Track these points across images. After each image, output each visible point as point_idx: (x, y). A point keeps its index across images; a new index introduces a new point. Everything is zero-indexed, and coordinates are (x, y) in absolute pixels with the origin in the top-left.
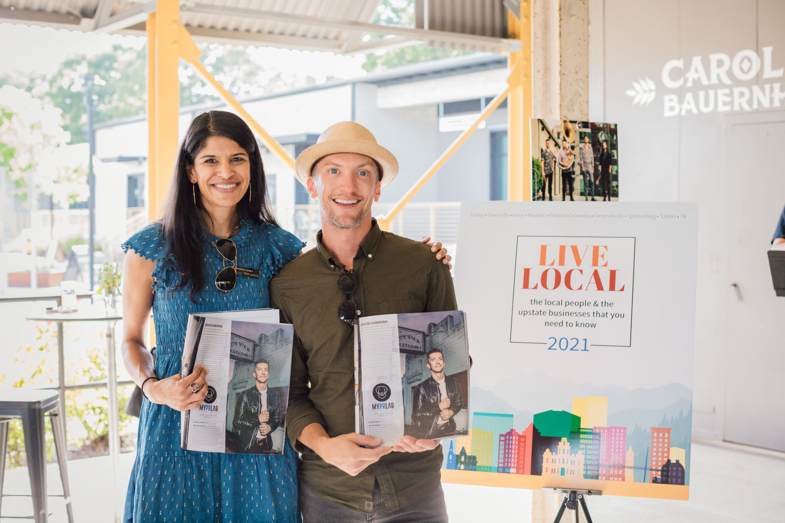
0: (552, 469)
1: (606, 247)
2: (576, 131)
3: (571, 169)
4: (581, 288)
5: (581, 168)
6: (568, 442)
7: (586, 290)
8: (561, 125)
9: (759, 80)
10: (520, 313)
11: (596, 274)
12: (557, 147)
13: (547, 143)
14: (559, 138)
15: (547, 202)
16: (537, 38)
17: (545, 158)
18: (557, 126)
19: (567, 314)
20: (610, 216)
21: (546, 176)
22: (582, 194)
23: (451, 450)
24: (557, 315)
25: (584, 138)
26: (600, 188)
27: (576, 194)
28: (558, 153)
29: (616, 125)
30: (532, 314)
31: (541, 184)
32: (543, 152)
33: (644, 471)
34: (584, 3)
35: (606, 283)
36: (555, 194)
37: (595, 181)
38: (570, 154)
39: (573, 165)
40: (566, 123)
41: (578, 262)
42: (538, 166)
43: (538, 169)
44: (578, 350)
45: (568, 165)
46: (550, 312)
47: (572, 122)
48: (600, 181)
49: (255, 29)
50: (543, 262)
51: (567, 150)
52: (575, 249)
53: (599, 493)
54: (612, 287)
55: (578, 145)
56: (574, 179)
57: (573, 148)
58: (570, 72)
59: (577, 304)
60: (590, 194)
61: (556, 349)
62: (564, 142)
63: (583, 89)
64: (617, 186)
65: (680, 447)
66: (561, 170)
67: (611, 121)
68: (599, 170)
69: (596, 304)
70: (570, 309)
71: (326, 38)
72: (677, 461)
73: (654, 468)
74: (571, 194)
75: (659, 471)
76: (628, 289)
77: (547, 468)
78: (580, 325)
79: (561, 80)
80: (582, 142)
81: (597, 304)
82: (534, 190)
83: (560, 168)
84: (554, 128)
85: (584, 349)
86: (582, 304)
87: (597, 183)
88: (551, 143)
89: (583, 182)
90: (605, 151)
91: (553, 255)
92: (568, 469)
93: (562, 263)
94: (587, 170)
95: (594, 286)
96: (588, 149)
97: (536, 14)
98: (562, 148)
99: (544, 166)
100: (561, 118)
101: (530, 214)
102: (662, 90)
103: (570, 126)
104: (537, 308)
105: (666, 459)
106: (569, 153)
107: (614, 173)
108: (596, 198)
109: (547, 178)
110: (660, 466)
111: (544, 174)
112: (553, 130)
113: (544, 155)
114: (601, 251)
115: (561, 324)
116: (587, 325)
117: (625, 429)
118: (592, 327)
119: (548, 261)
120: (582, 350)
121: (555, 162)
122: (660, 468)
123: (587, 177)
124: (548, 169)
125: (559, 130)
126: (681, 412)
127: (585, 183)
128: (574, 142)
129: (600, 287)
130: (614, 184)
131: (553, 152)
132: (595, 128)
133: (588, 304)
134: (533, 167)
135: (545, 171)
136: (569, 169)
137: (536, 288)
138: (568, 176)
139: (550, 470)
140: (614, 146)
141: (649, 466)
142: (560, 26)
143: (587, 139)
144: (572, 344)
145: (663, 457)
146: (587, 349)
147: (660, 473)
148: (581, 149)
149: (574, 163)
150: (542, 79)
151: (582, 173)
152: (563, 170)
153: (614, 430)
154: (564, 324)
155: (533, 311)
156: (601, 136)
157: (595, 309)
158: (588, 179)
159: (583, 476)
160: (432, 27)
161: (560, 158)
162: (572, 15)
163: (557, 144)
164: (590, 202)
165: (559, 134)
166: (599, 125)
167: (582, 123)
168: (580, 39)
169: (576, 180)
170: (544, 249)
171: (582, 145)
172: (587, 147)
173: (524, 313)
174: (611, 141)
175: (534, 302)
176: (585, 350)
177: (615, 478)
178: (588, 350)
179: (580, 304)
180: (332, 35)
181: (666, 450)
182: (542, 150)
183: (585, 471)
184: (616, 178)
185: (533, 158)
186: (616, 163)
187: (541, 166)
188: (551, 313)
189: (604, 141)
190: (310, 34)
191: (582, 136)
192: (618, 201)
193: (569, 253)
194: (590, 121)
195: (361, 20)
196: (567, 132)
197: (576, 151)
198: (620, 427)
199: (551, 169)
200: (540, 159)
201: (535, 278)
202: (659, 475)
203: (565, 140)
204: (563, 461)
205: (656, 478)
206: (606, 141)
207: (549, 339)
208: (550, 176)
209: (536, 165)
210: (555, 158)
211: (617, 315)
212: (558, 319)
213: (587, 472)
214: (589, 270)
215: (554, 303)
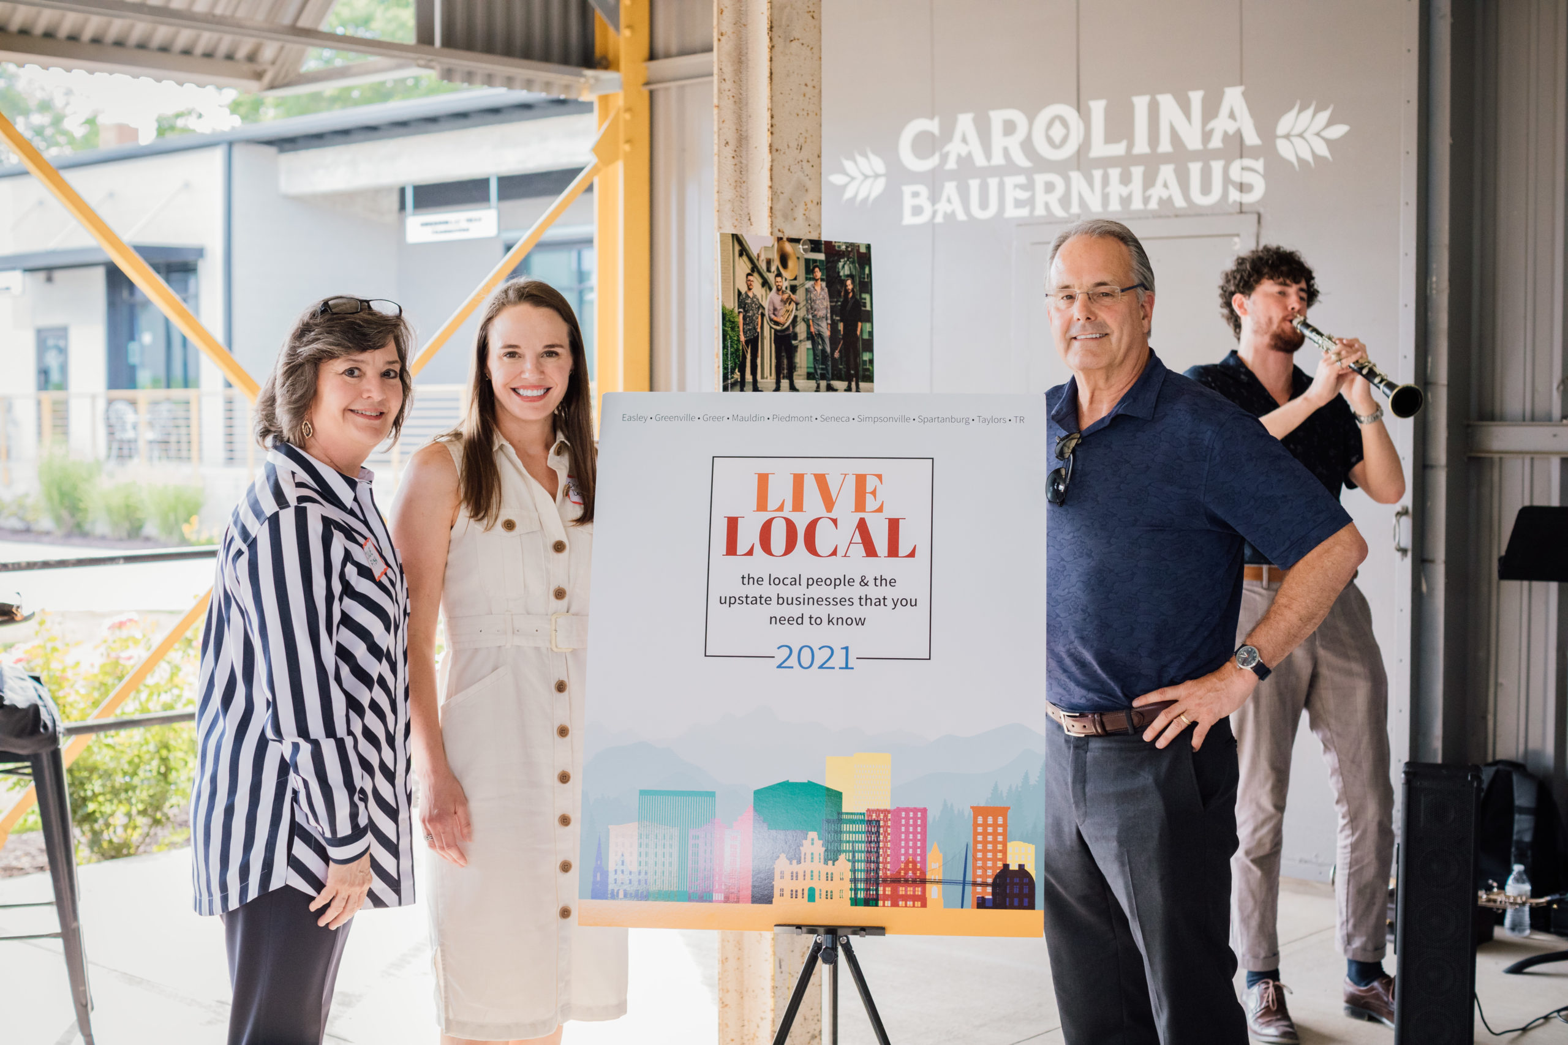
0: (792, 891)
1: (879, 477)
2: (798, 258)
3: (791, 328)
4: (834, 553)
5: (808, 326)
6: (819, 839)
7: (845, 556)
8: (773, 246)
9: (1081, 161)
10: (723, 601)
11: (862, 526)
12: (766, 287)
13: (748, 280)
14: (769, 270)
15: (749, 395)
16: (724, 80)
17: (744, 308)
18: (766, 248)
19: (811, 600)
20: (886, 420)
21: (747, 342)
22: (810, 376)
23: (599, 862)
24: (792, 603)
25: (813, 271)
26: (841, 365)
27: (799, 375)
28: (768, 299)
29: (868, 247)
30: (745, 602)
31: (738, 357)
32: (741, 298)
33: (961, 887)
34: (813, 17)
35: (881, 542)
36: (763, 377)
37: (833, 351)
38: (789, 301)
39: (794, 322)
40: (780, 242)
41: (829, 503)
42: (733, 322)
43: (733, 329)
44: (834, 668)
45: (785, 320)
46: (778, 598)
47: (792, 240)
48: (840, 352)
50: (762, 505)
51: (783, 292)
52: (821, 480)
53: (880, 930)
54: (893, 551)
55: (803, 285)
56: (796, 347)
57: (793, 289)
58: (788, 146)
59: (828, 582)
60: (823, 377)
61: (792, 667)
62: (779, 279)
63: (810, 179)
64: (871, 361)
65: (1024, 841)
66: (773, 331)
67: (861, 240)
68: (840, 331)
69: (864, 583)
70: (816, 591)
71: (230, 57)
72: (1021, 866)
73: (979, 880)
74: (790, 378)
75: (987, 885)
76: (923, 553)
77: (782, 890)
78: (835, 621)
79: (772, 161)
80: (810, 279)
81: (865, 581)
82: (725, 368)
83: (771, 328)
84: (760, 251)
85: (844, 666)
86: (838, 582)
87: (837, 355)
88: (756, 280)
89: (811, 352)
90: (851, 295)
91: (780, 491)
92: (820, 890)
93: (798, 506)
94: (819, 331)
95: (860, 549)
96: (820, 290)
97: (722, 35)
98: (774, 289)
99: (744, 324)
100: (772, 234)
101: (735, 416)
102: (898, 175)
103: (788, 247)
104: (753, 590)
105: (1000, 864)
106: (788, 299)
107: (866, 336)
108: (836, 384)
109: (748, 347)
110: (989, 877)
111: (743, 338)
112: (758, 256)
113: (743, 301)
114: (871, 483)
115: (800, 621)
116: (849, 621)
117: (924, 811)
118: (857, 624)
119: (773, 503)
120: (840, 668)
121: (763, 315)
122: (990, 881)
123: (819, 344)
124: (749, 330)
125: (770, 256)
126: (1026, 777)
127: (815, 355)
128: (795, 279)
129: (870, 551)
130: (866, 357)
131: (759, 297)
132: (833, 252)
133: (851, 582)
134: (724, 324)
135: (745, 333)
136: (788, 328)
137: (750, 553)
138: (785, 343)
139: (787, 893)
140: (866, 286)
141: (969, 878)
142: (771, 60)
143: (818, 274)
144: (821, 656)
145: (995, 860)
146: (849, 666)
147: (989, 889)
148: (807, 291)
149: (796, 317)
150: (733, 157)
151: (810, 337)
152: (776, 331)
153: (903, 814)
154: (806, 620)
155: (747, 597)
156: (843, 267)
157: (863, 591)
158: (820, 347)
159: (850, 901)
160: (449, 42)
161: (772, 308)
162: (792, 39)
163: (765, 283)
164: (824, 395)
165: (769, 262)
166: (839, 247)
167: (808, 242)
168: (806, 85)
169: (799, 350)
170: (763, 480)
171: (809, 284)
172: (818, 288)
173: (730, 601)
174: (860, 278)
175: (747, 579)
176: (847, 667)
177: (908, 903)
178: (853, 668)
179: (835, 583)
180: (242, 53)
181: (1000, 847)
182: (740, 293)
183: (853, 892)
184: (869, 346)
185: (724, 308)
186: (868, 317)
187: (738, 322)
188: (781, 601)
189: (848, 276)
190: (199, 50)
191: (810, 267)
192: (871, 390)
193: (811, 489)
194: (824, 238)
195: (304, 22)
196: (784, 259)
197: (800, 296)
198: (915, 808)
199: (755, 329)
200: (736, 310)
201: (748, 536)
202: (988, 895)
203: (779, 275)
204: (812, 876)
205: (983, 898)
206: (851, 276)
207: (779, 648)
208: (754, 342)
209: (730, 321)
210: (764, 308)
211: (904, 602)
212: (794, 611)
213: (856, 894)
214: (849, 521)
215: (786, 582)
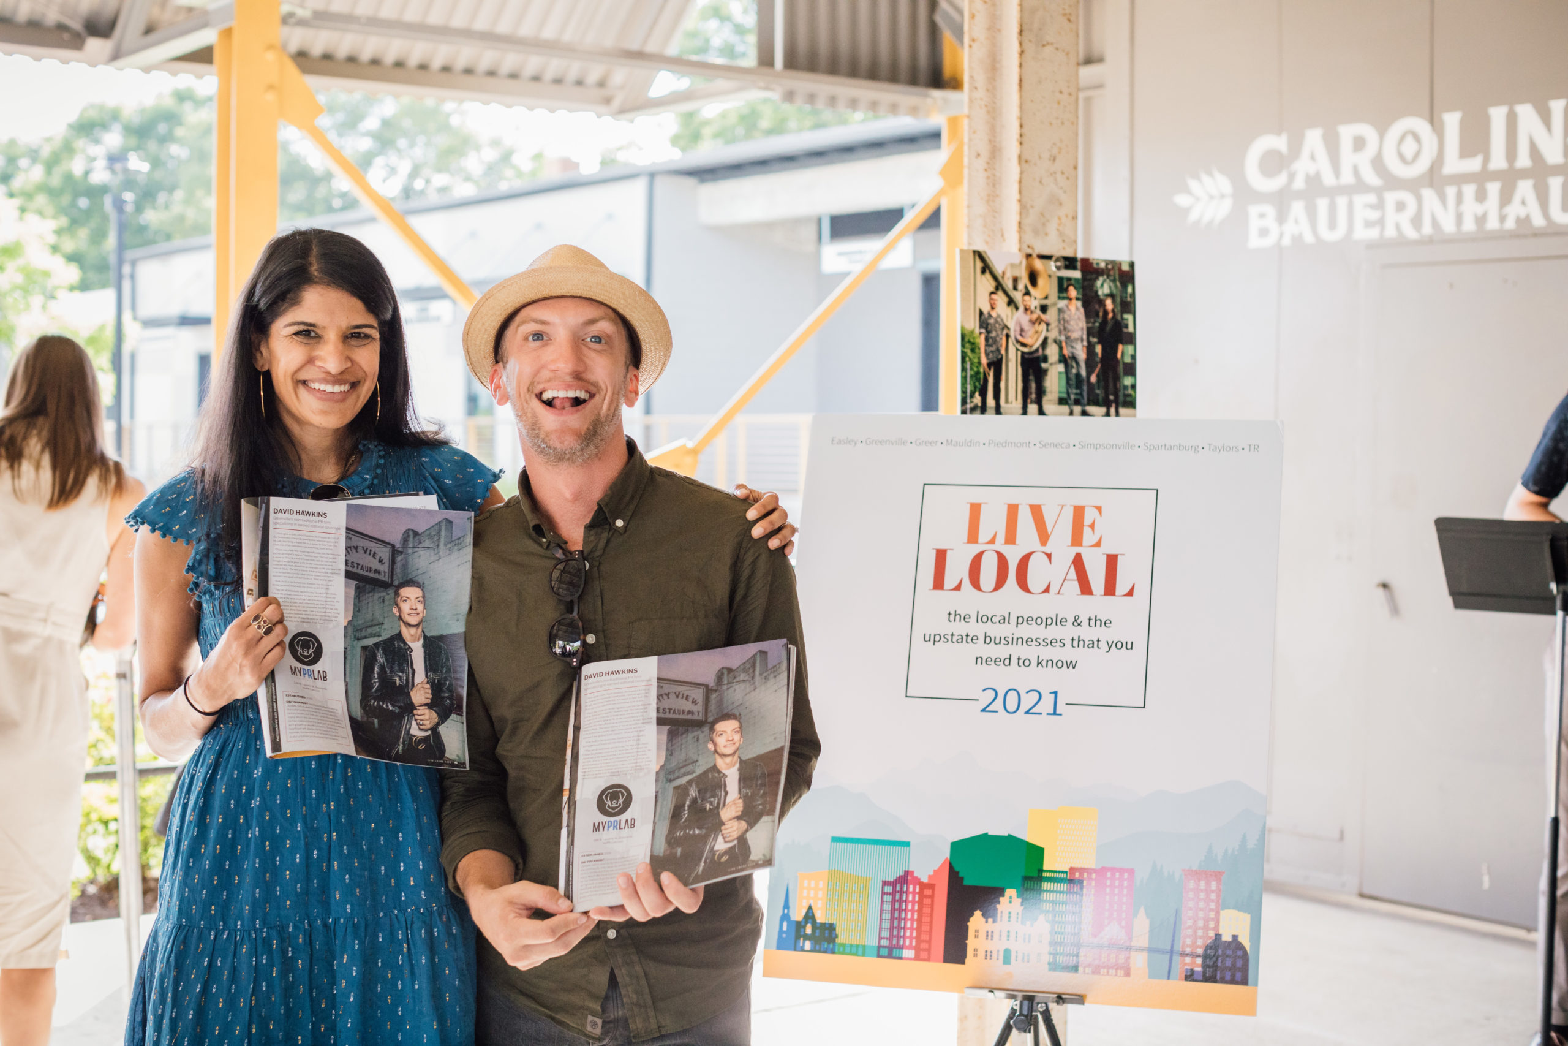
0: (986, 952)
1: (1099, 509)
2: (1050, 276)
3: (1041, 351)
4: (1047, 590)
5: (1061, 348)
6: (1018, 897)
7: (1058, 593)
8: (1021, 263)
9: (1434, 178)
10: (927, 639)
11: (1078, 562)
12: (1012, 307)
13: (991, 299)
14: (1015, 288)
15: (990, 418)
16: (976, 88)
17: (986, 328)
18: (1013, 266)
19: (1020, 640)
20: (1109, 447)
21: (989, 365)
22: (1062, 401)
23: (786, 911)
24: (1000, 643)
25: (1066, 290)
26: (1099, 389)
27: (1050, 400)
28: (1013, 319)
29: (1132, 265)
30: (950, 640)
31: (978, 380)
32: (983, 317)
33: (1168, 957)
34: (1069, 20)
35: (1097, 580)
36: (1007, 401)
37: (1089, 374)
38: (1039, 321)
39: (1044, 343)
40: (1030, 259)
41: (1044, 536)
42: (973, 344)
43: (973, 350)
44: (1041, 714)
45: (1034, 342)
46: (986, 637)
47: (1042, 257)
48: (1098, 376)
49: (437, 63)
50: (973, 537)
52: (1036, 511)
53: (1080, 999)
54: (1110, 589)
55: (1055, 304)
56: (1045, 371)
57: (1044, 309)
58: (1040, 157)
59: (1039, 621)
60: (1077, 402)
61: (997, 712)
62: (1027, 298)
63: (1065, 192)
64: (1133, 387)
65: (1239, 910)
66: (1019, 354)
67: (1122, 257)
68: (1097, 354)
69: (1077, 622)
70: (1025, 631)
71: (579, 83)
72: (1235, 937)
73: (1188, 950)
74: (1039, 402)
75: (1198, 956)
76: (1142, 592)
77: (976, 950)
78: (1044, 663)
79: (1022, 173)
80: (1063, 298)
81: (1079, 621)
82: (964, 392)
83: (1017, 349)
84: (1006, 268)
85: (1052, 712)
86: (1049, 621)
87: (1093, 379)
88: (1001, 299)
89: (1064, 376)
90: (1110, 315)
91: (993, 523)
92: (1017, 952)
93: (1011, 539)
94: (1073, 353)
95: (1074, 586)
96: (1075, 311)
97: (973, 40)
98: (1022, 308)
99: (986, 345)
100: (1020, 250)
101: (949, 441)
102: (1244, 194)
103: (1038, 264)
104: (960, 628)
105: (1212, 934)
106: (1037, 320)
107: (1128, 360)
108: (1090, 409)
109: (990, 369)
110: (1200, 947)
111: (984, 361)
112: (1004, 273)
113: (984, 322)
114: (1090, 516)
115: (1007, 662)
116: (1060, 664)
117: (1131, 872)
118: (1068, 667)
119: (984, 535)
120: (1048, 714)
121: (1008, 336)
122: (1200, 951)
123: (1072, 367)
124: (992, 352)
125: (1017, 273)
126: (1244, 840)
127: (1068, 379)
128: (1046, 298)
129: (1086, 588)
130: (1127, 381)
131: (1004, 317)
132: (1090, 270)
133: (1062, 622)
134: (963, 346)
135: (987, 355)
136: (1037, 350)
137: (958, 588)
138: (1033, 366)
139: (981, 954)
140: (1128, 306)
141: (1178, 948)
142: (1021, 65)
143: (1073, 292)
144: (1028, 701)
145: (1206, 928)
146: (1058, 712)
147: (1199, 961)
148: (1060, 311)
149: (1046, 339)
150: (986, 170)
151: (1063, 359)
152: (1023, 353)
153: (1109, 874)
154: (1014, 661)
155: (952, 635)
156: (1102, 285)
157: (1076, 632)
158: (1074, 371)
159: (1047, 966)
160: (792, 63)
161: (1018, 329)
162: (1045, 43)
163: (1011, 302)
164: (1078, 419)
165: (1015, 280)
166: (1098, 264)
167: (1062, 260)
168: (1061, 92)
169: (1049, 373)
170: (975, 510)
171: (1062, 304)
172: (1073, 308)
173: (934, 639)
174: (1121, 297)
175: (954, 616)
176: (1055, 713)
177: (1110, 971)
178: (1061, 715)
179: (1046, 622)
180: (593, 77)
181: (1212, 915)
182: (981, 313)
183: (1052, 956)
184: (1131, 370)
185: (963, 328)
186: (1131, 339)
187: (979, 343)
188: (988, 640)
189: (1107, 296)
190: (548, 76)
191: (1063, 286)
192: (1134, 416)
193: (1025, 519)
194: (1080, 255)
195: (651, 48)
196: (1033, 278)
197: (1051, 316)
198: (1121, 869)
199: (998, 350)
200: (977, 331)
201: (957, 569)
202: (1197, 966)
203: (1027, 293)
204: (1008, 936)
205: (1192, 971)
206: (1112, 295)
207: (984, 690)
208: (997, 365)
209: (969, 342)
210: (1009, 329)
211: (1119, 645)
212: (1002, 651)
213: (1055, 958)
214: (1064, 554)
215: (994, 620)
